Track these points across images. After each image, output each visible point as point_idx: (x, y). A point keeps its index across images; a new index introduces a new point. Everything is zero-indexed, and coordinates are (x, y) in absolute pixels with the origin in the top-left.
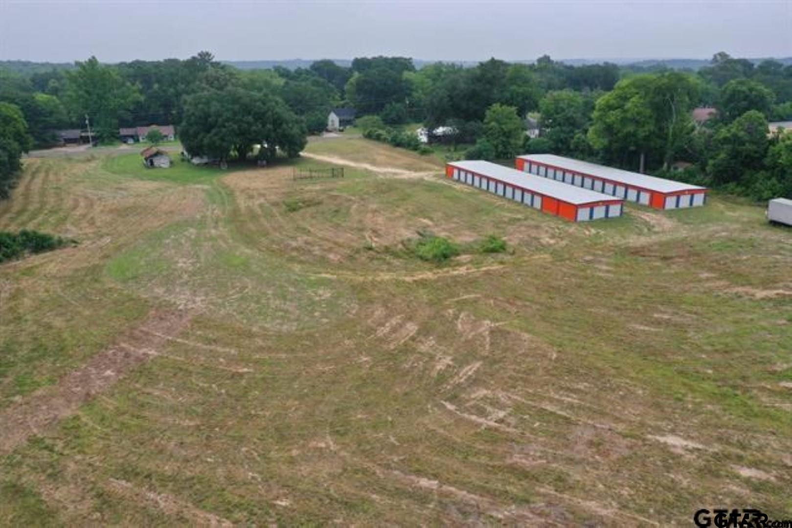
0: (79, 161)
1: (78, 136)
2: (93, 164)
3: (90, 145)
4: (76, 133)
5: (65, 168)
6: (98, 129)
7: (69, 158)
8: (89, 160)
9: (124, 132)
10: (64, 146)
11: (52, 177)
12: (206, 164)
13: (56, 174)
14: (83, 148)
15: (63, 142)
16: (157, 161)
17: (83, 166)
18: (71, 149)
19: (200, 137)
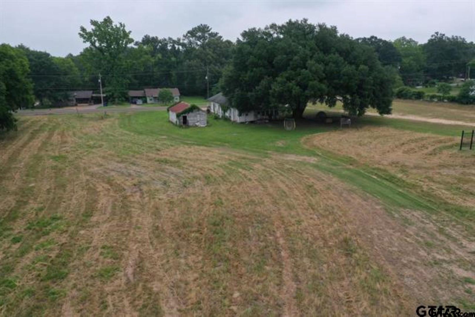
0: (91, 119)
1: (90, 97)
2: (107, 123)
3: (102, 105)
4: (88, 94)
5: (74, 127)
6: (110, 88)
7: (80, 117)
8: (102, 118)
9: (132, 93)
10: (76, 105)
11: (56, 138)
12: (252, 122)
13: (62, 134)
14: (94, 107)
15: (75, 102)
16: (191, 118)
17: (95, 124)
18: (83, 108)
19: (264, 82)
